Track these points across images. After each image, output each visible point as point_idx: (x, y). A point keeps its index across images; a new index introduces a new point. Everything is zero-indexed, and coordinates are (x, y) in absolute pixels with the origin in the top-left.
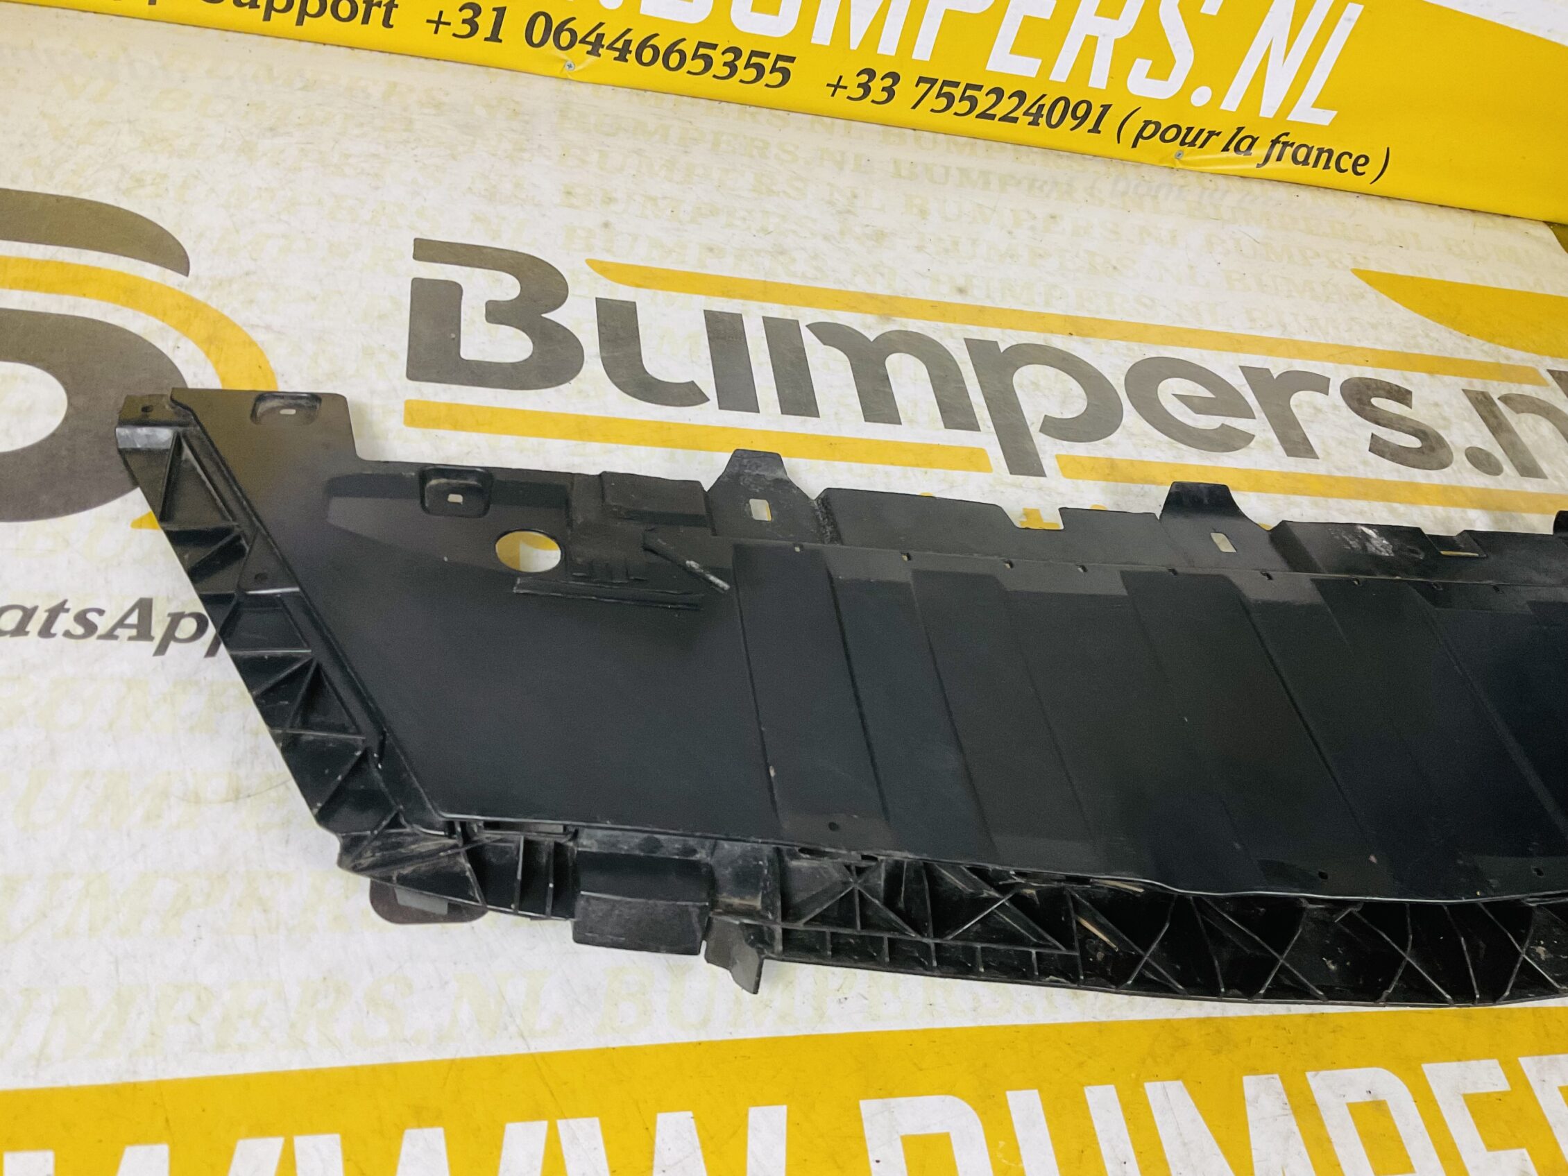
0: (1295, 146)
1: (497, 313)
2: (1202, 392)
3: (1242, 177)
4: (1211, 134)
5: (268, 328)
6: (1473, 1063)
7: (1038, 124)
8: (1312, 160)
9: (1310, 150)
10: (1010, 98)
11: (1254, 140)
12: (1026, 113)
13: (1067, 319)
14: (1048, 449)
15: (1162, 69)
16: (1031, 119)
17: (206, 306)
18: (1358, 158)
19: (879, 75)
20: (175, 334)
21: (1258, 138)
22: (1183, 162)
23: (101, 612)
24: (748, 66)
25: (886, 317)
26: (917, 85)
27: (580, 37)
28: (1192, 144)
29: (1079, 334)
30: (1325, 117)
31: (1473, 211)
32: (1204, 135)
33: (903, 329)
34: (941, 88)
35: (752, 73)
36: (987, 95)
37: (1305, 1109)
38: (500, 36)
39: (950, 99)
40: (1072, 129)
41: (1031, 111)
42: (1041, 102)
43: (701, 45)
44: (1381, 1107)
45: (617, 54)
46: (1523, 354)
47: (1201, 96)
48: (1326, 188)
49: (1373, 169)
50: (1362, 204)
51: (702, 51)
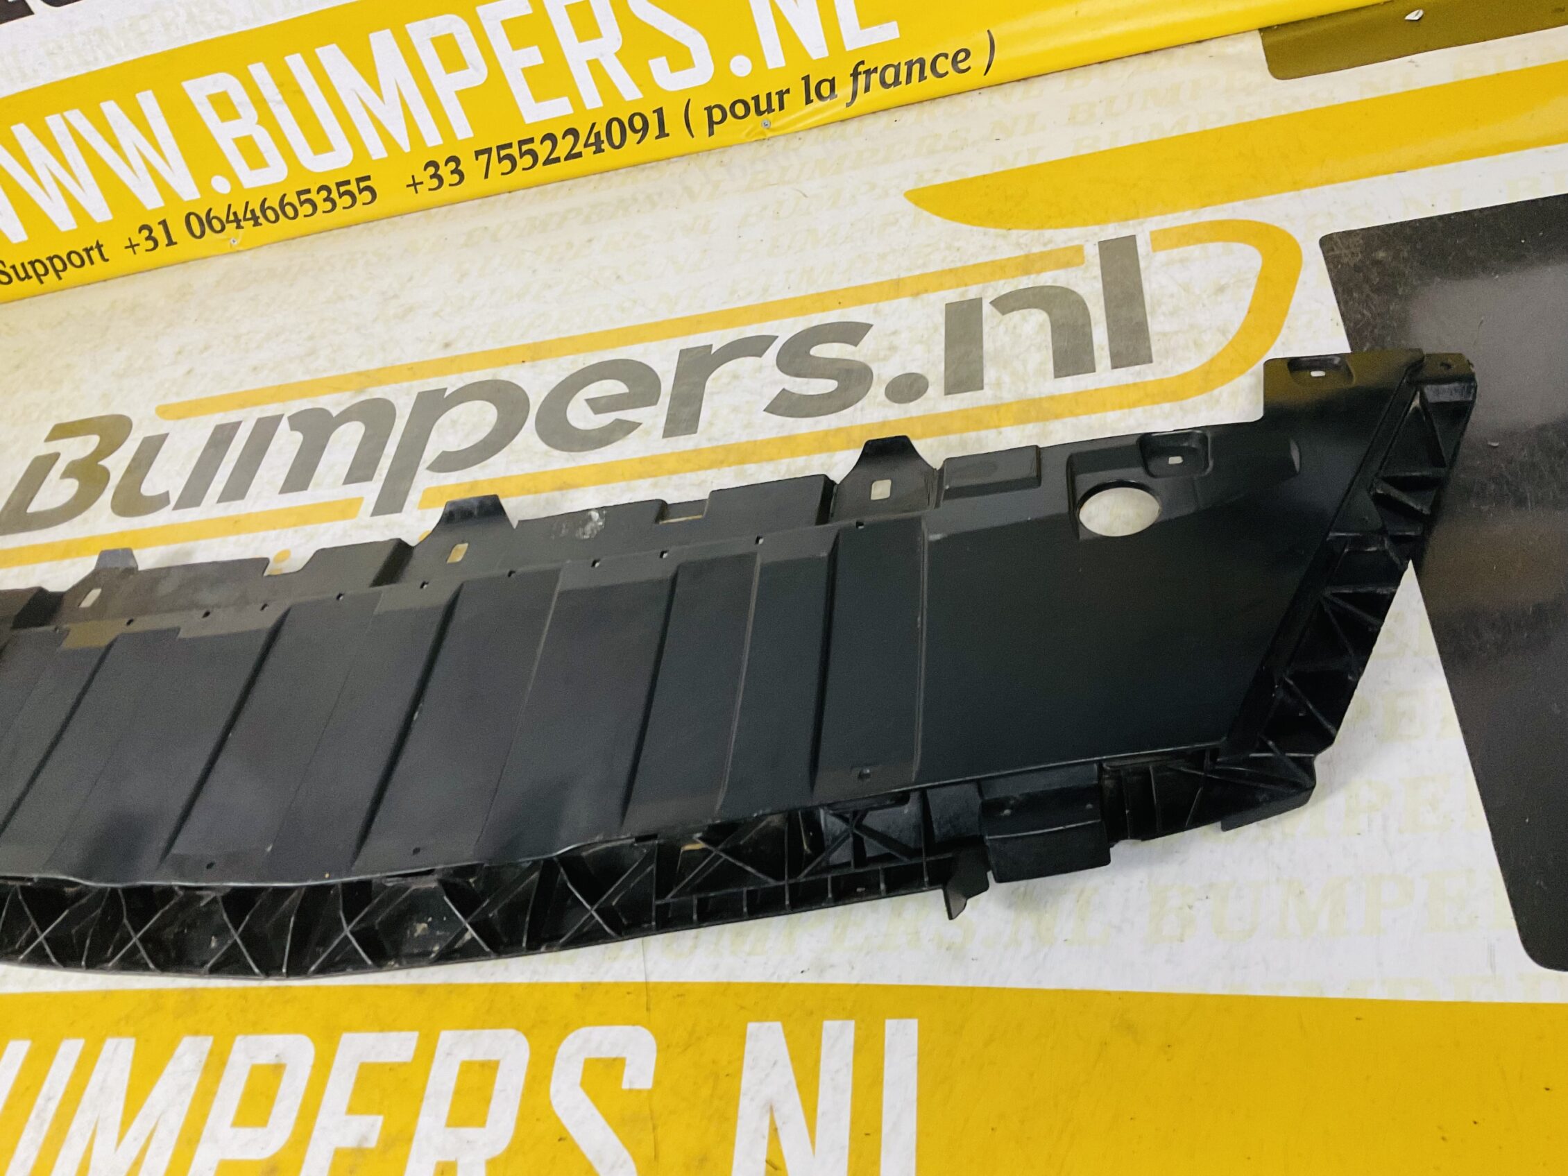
0: (879, 70)
3: (841, 121)
4: (781, 94)
7: (603, 151)
8: (903, 77)
9: (897, 68)
10: (564, 138)
11: (832, 83)
12: (586, 145)
13: (528, 347)
15: (680, 58)
16: (593, 148)
18: (956, 55)
19: (442, 164)
21: (834, 79)
22: (774, 130)
24: (341, 195)
28: (770, 109)
29: (533, 359)
30: (890, 32)
31: (1148, 53)
32: (775, 99)
34: (499, 154)
35: (348, 200)
36: (542, 143)
37: (215, 1066)
38: (174, 240)
39: (510, 157)
40: (638, 143)
41: (590, 142)
42: (595, 131)
43: (299, 193)
44: (277, 1069)
45: (252, 222)
46: (1075, 231)
47: (741, 66)
48: (941, 96)
49: (979, 58)
50: (982, 100)
51: (303, 198)
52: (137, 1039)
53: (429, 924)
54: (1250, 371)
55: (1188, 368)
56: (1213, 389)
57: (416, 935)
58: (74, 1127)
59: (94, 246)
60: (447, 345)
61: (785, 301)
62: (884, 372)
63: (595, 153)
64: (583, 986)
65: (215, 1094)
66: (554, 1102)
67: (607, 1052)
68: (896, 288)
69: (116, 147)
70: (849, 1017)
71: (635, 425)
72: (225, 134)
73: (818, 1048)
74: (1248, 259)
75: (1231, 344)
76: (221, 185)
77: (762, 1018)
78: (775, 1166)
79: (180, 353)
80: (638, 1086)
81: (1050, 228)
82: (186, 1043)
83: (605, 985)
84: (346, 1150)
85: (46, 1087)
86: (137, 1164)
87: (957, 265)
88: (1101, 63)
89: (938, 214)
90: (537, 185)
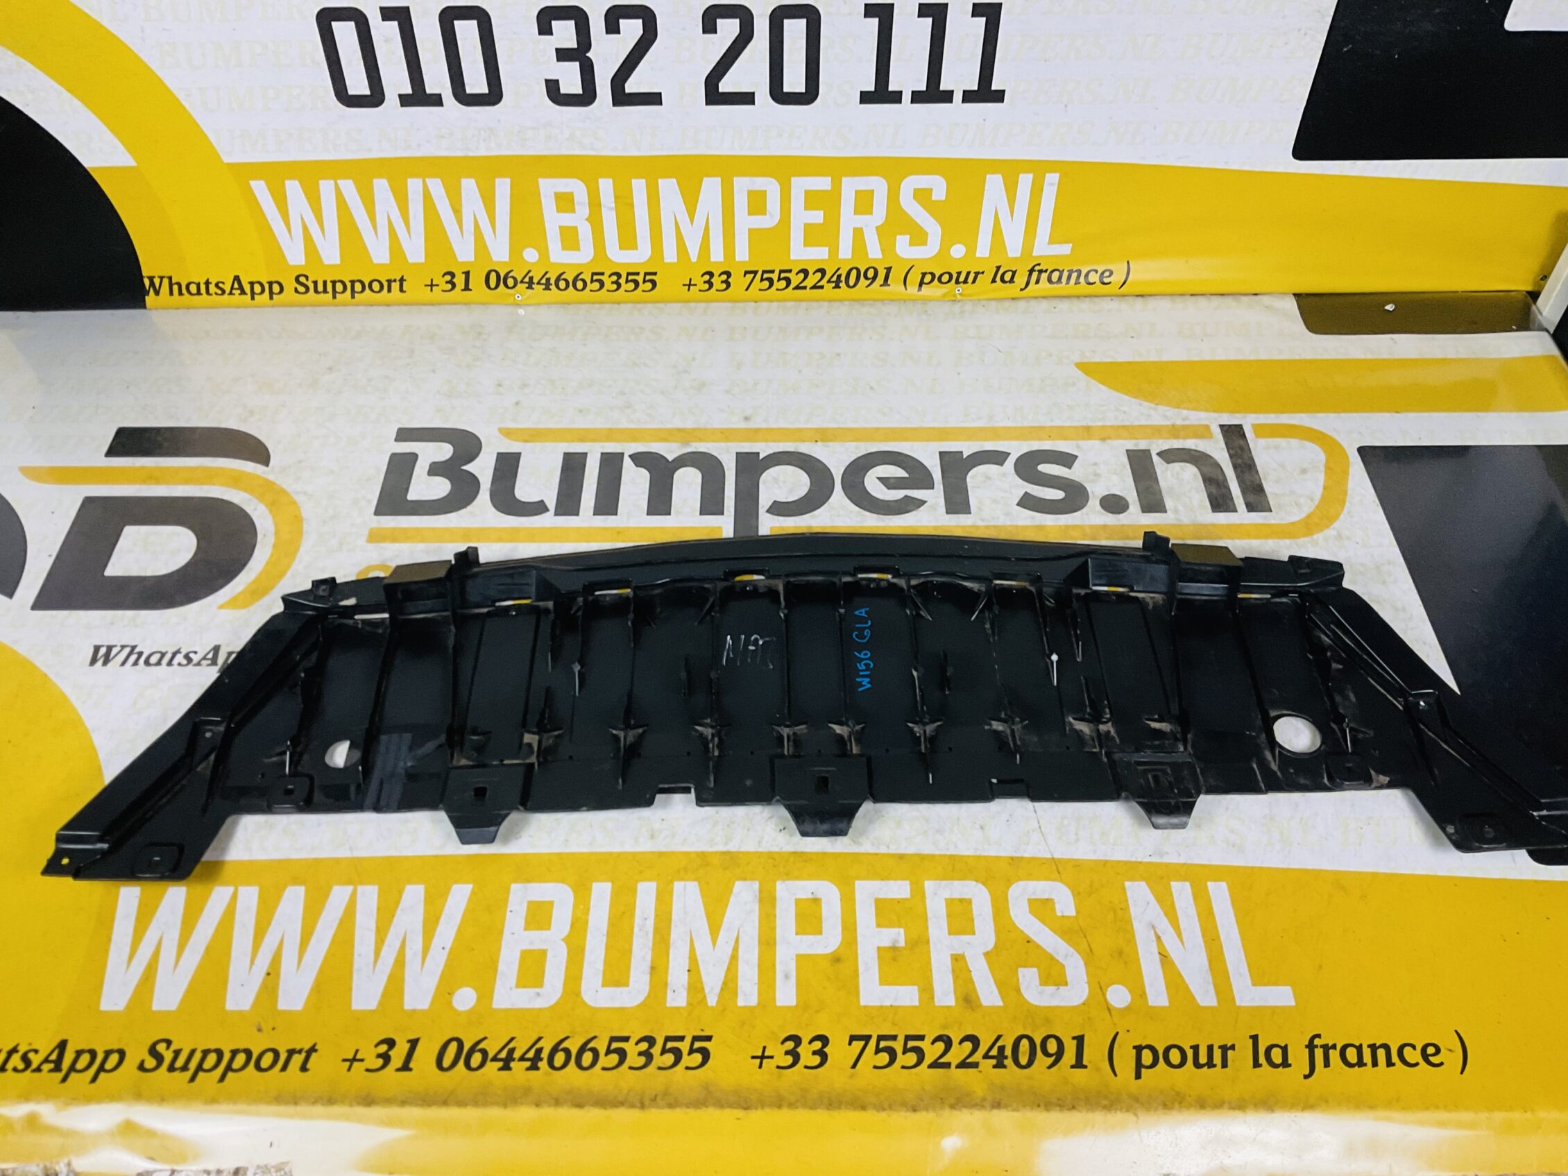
0: (1048, 271)
1: (436, 469)
2: (901, 473)
3: (1013, 299)
4: (977, 274)
5: (305, 493)
6: (892, 882)
7: (840, 287)
9: (1061, 272)
10: (814, 273)
11: (1014, 273)
12: (829, 281)
13: (817, 430)
15: (919, 237)
16: (834, 285)
18: (1103, 273)
19: (716, 274)
20: (255, 501)
21: (1016, 270)
22: (963, 295)
23: (196, 653)
24: (627, 281)
25: (686, 443)
27: (519, 280)
28: (965, 282)
29: (823, 440)
30: (1066, 249)
31: (1222, 295)
32: (971, 277)
34: (762, 276)
35: (632, 286)
36: (797, 274)
37: (767, 901)
38: (470, 287)
39: (771, 281)
40: (867, 287)
41: (832, 280)
42: (838, 273)
43: (594, 274)
44: (816, 901)
45: (544, 287)
46: (1203, 415)
47: (958, 251)
48: (1086, 297)
49: (1117, 278)
50: (1114, 305)
51: (595, 277)
52: (699, 883)
55: (1295, 518)
56: (1312, 534)
58: (674, 936)
59: (398, 278)
60: (746, 419)
61: (1009, 428)
62: (1097, 491)
63: (833, 288)
64: (1012, 858)
65: (775, 916)
66: (1016, 923)
67: (1040, 895)
68: (1087, 432)
69: (457, 211)
70: (1185, 880)
72: (553, 220)
73: (1171, 896)
74: (1315, 454)
75: (1317, 507)
76: (531, 255)
77: (1132, 879)
78: (1164, 957)
79: (500, 385)
80: (1066, 914)
81: (1184, 408)
82: (738, 886)
83: (1026, 858)
84: (885, 948)
85: (638, 912)
86: (734, 957)
87: (1127, 423)
88: (1192, 295)
89: (1103, 384)
90: (778, 301)
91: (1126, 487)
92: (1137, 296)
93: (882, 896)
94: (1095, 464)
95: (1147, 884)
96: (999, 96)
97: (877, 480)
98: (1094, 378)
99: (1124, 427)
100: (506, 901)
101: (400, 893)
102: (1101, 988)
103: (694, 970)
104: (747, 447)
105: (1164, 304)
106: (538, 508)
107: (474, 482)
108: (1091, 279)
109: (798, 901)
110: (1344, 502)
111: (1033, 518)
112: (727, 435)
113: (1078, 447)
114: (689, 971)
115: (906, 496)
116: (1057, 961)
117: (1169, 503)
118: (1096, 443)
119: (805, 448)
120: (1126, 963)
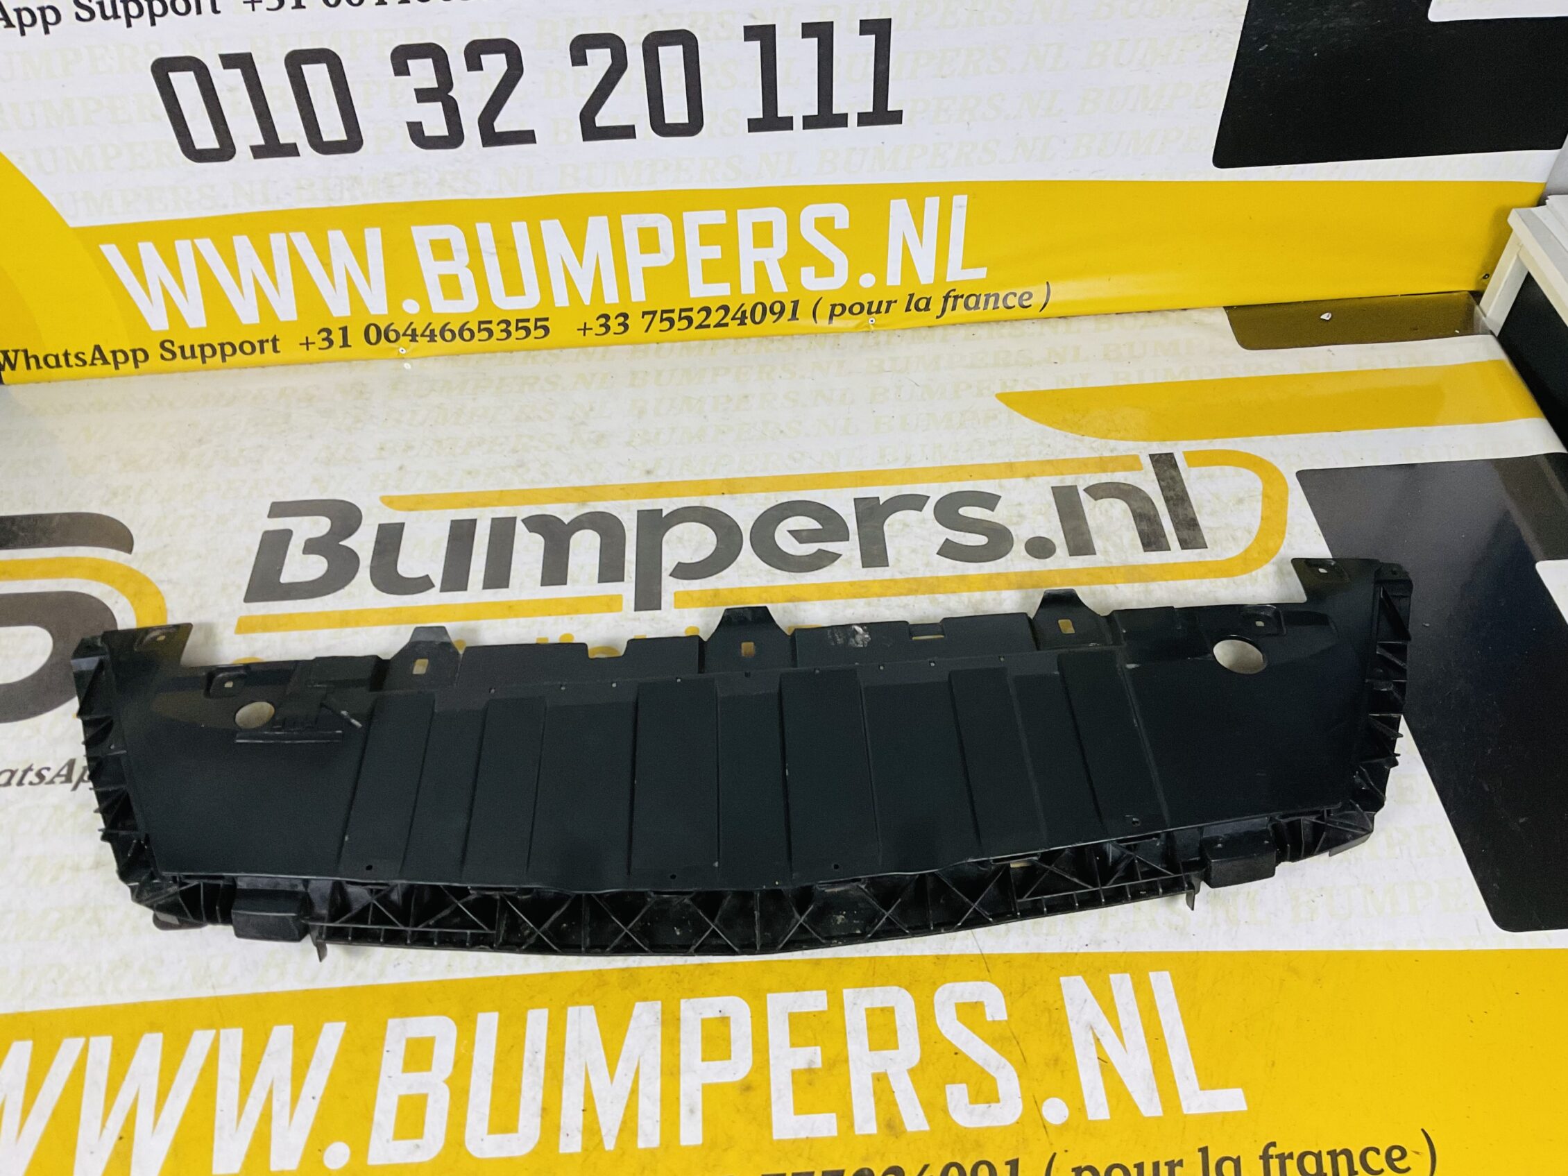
0: (965, 297)
1: (312, 547)
2: (813, 524)
3: (929, 327)
4: (889, 303)
5: (170, 581)
6: (807, 993)
7: (746, 324)
9: (978, 297)
10: (717, 311)
11: (929, 300)
12: (733, 318)
14: (670, 587)
15: (825, 268)
16: (739, 321)
17: (137, 572)
18: (1022, 296)
19: (612, 316)
20: (117, 593)
21: (930, 298)
22: (877, 325)
23: (48, 769)
24: (517, 329)
25: (584, 502)
26: (643, 317)
27: (401, 333)
28: (878, 311)
29: (731, 493)
30: (981, 273)
31: (1149, 312)
32: (884, 306)
33: (593, 510)
34: (662, 316)
35: (523, 333)
36: (699, 312)
37: (670, 1022)
38: (349, 343)
39: (672, 321)
40: (774, 322)
41: (737, 316)
42: (743, 309)
43: (480, 323)
44: (724, 1021)
45: (428, 339)
46: (1131, 444)
47: (867, 280)
48: (1006, 321)
49: (1037, 301)
50: (1036, 328)
51: (483, 326)
52: (596, 1007)
53: (845, 915)
54: (1272, 561)
56: (1251, 571)
57: (838, 923)
58: (567, 1070)
59: (270, 338)
60: (648, 472)
62: (1021, 534)
63: (739, 325)
64: (938, 957)
65: (679, 1041)
66: (943, 1032)
67: (968, 998)
68: (1010, 469)
69: (327, 265)
70: (1125, 972)
71: (835, 557)
72: (432, 269)
73: (1110, 990)
74: (1250, 481)
76: (411, 307)
77: (1068, 974)
78: (1104, 1061)
79: (382, 449)
80: (997, 1018)
81: (1111, 438)
82: (639, 1007)
83: (953, 956)
84: (800, 1070)
85: (528, 1044)
86: (634, 1092)
87: (1052, 458)
88: (1117, 314)
89: (1026, 415)
90: (682, 341)
91: (1052, 529)
92: (1060, 317)
93: (796, 1010)
94: (1020, 504)
95: (1084, 978)
96: (896, 118)
97: (788, 534)
98: (1017, 410)
99: (1049, 462)
100: (383, 1039)
101: (267, 1036)
102: (1036, 1102)
103: (589, 1108)
104: (649, 504)
105: (1088, 325)
106: (424, 584)
107: (352, 558)
108: (1010, 302)
109: (704, 1022)
110: (1284, 533)
111: (954, 567)
112: (627, 491)
113: (1001, 486)
114: (583, 1110)
115: (819, 550)
116: (989, 1074)
117: (1098, 544)
118: (1021, 481)
119: (711, 502)
120: (1062, 1072)
